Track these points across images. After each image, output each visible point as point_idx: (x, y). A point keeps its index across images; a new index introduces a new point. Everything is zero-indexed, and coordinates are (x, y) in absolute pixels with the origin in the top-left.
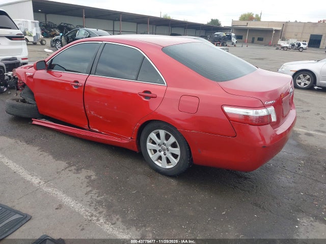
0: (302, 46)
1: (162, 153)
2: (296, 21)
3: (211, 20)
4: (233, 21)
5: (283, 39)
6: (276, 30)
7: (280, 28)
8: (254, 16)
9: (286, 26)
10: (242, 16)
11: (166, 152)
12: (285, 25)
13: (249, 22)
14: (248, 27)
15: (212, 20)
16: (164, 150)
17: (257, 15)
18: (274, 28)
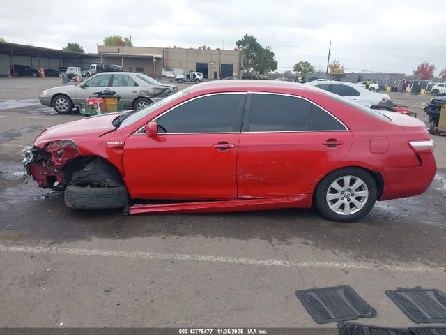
0: (197, 77)
1: (346, 200)
2: (175, 47)
3: (67, 45)
4: (99, 47)
5: (167, 70)
6: (156, 58)
7: (160, 56)
8: (123, 40)
9: (167, 53)
10: (107, 39)
11: (351, 198)
12: (165, 51)
13: (120, 47)
14: (120, 54)
15: (69, 44)
16: (347, 196)
17: (126, 39)
18: (155, 56)
